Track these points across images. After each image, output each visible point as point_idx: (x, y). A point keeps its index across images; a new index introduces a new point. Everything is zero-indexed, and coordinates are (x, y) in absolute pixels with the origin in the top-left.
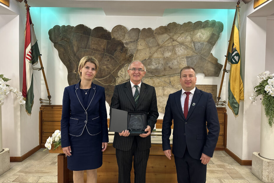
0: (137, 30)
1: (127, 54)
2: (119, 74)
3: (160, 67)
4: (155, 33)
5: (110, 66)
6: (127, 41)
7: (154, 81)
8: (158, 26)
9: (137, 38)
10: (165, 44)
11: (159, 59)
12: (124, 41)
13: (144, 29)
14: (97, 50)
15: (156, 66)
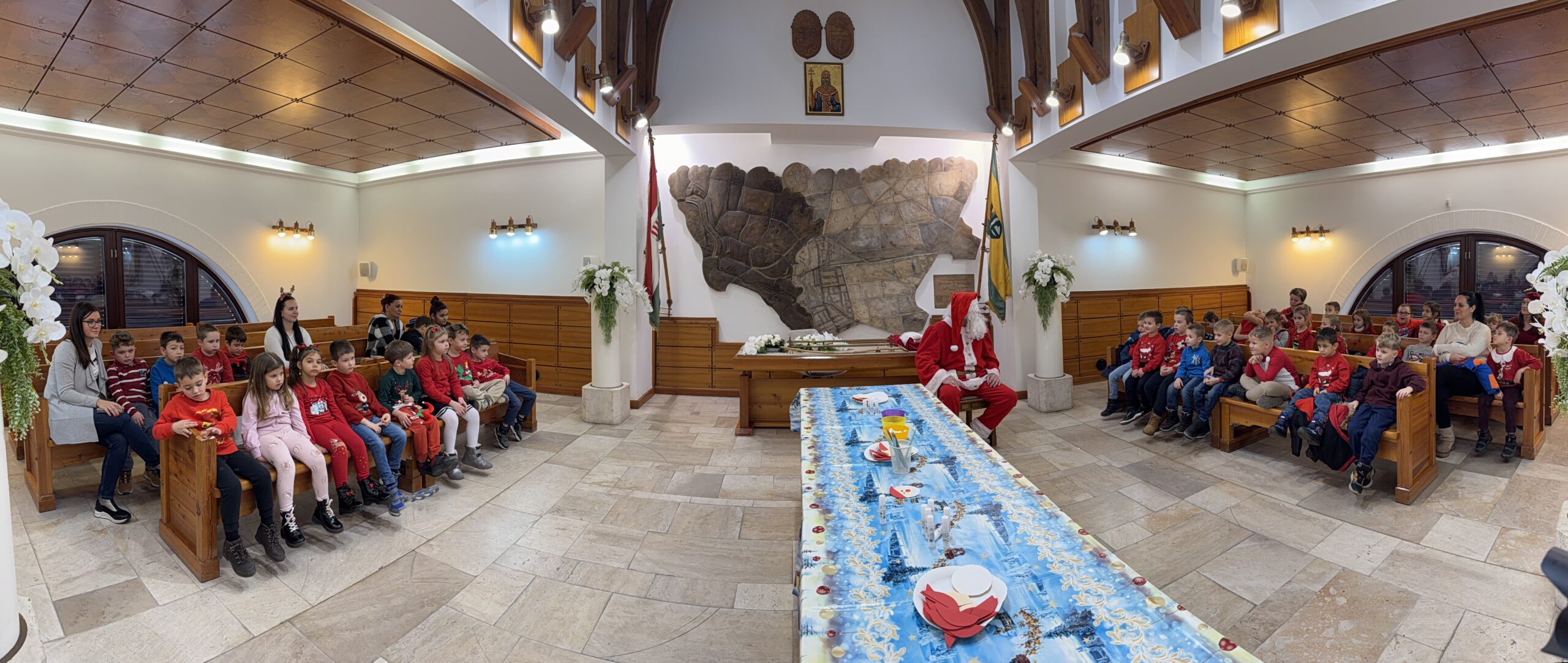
0: (830, 171)
1: (811, 218)
2: (797, 259)
3: (875, 243)
4: (863, 179)
5: (781, 243)
6: (811, 194)
7: (864, 270)
8: (867, 166)
9: (829, 189)
10: (883, 198)
11: (872, 229)
12: (806, 195)
13: (842, 171)
14: (755, 213)
15: (867, 242)
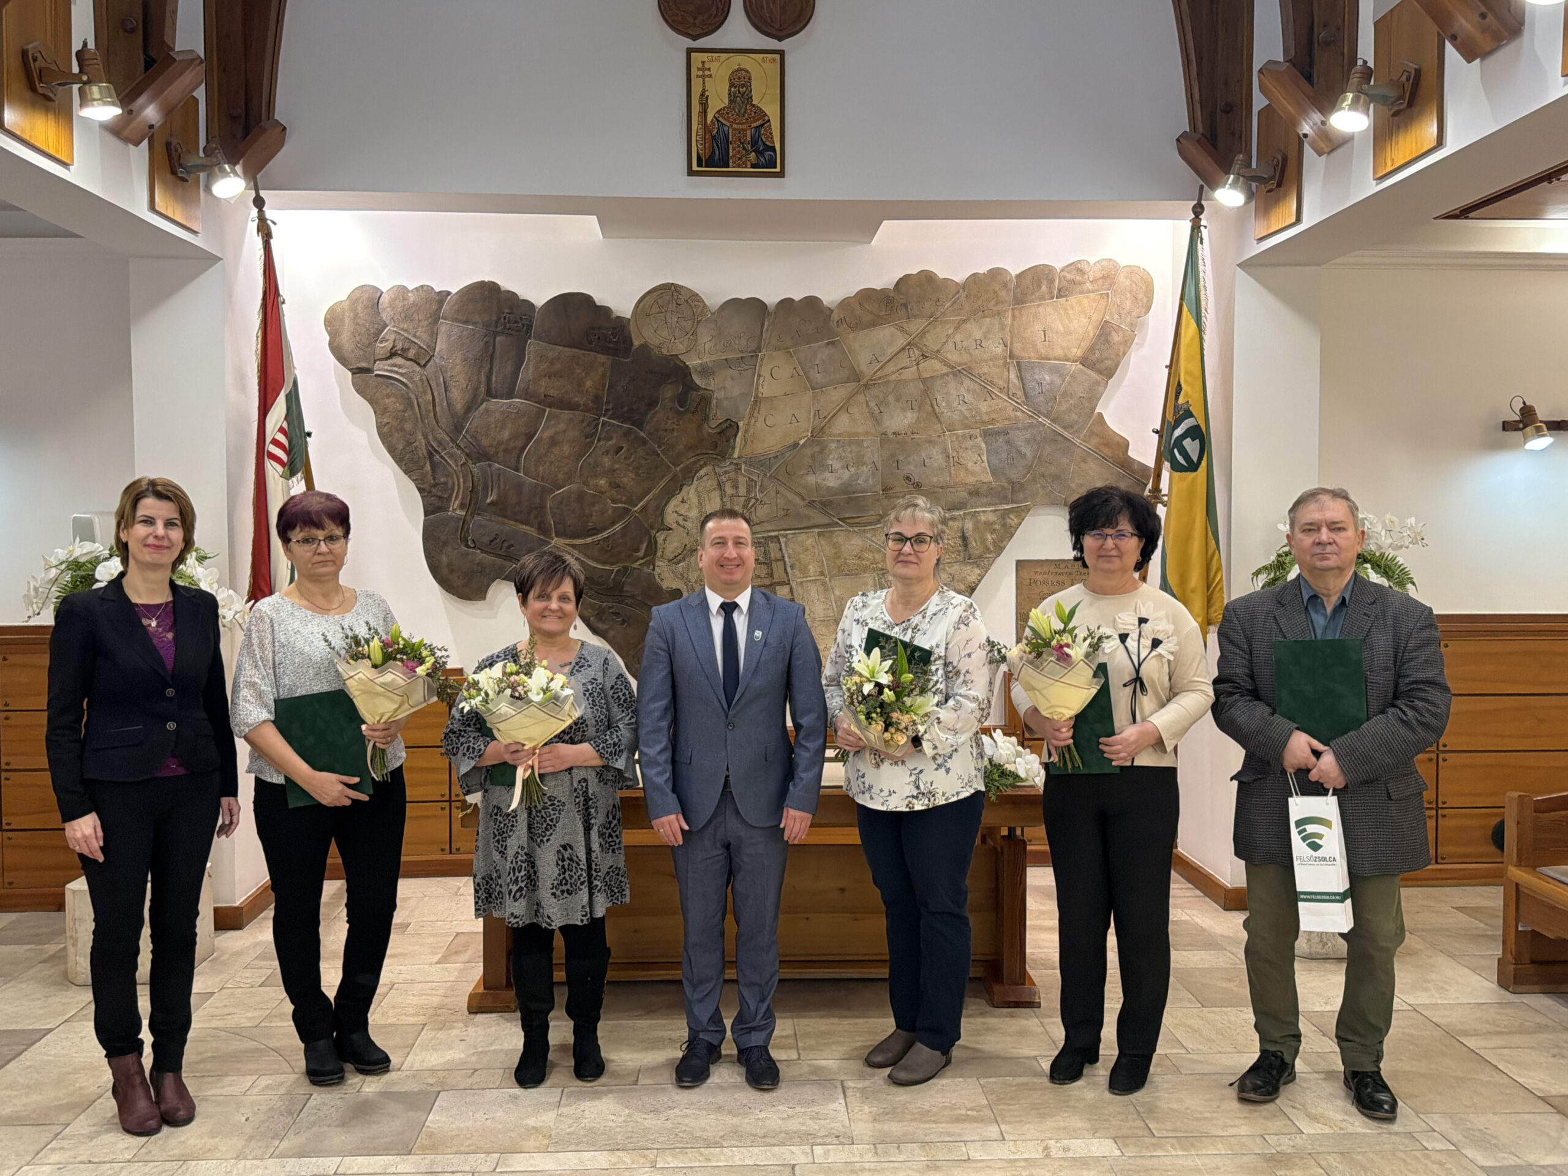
0: (756, 305)
1: (706, 418)
2: (670, 518)
3: (866, 478)
4: (840, 322)
5: (627, 479)
6: (706, 359)
7: (836, 546)
8: (852, 290)
9: (753, 345)
10: (890, 368)
11: (859, 443)
12: (693, 362)
13: (786, 304)
14: (564, 404)
15: (846, 475)
